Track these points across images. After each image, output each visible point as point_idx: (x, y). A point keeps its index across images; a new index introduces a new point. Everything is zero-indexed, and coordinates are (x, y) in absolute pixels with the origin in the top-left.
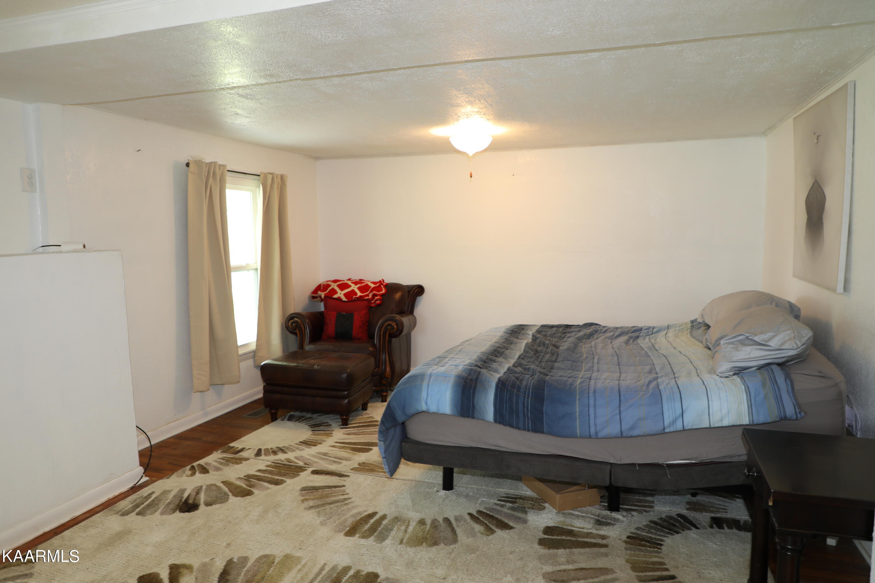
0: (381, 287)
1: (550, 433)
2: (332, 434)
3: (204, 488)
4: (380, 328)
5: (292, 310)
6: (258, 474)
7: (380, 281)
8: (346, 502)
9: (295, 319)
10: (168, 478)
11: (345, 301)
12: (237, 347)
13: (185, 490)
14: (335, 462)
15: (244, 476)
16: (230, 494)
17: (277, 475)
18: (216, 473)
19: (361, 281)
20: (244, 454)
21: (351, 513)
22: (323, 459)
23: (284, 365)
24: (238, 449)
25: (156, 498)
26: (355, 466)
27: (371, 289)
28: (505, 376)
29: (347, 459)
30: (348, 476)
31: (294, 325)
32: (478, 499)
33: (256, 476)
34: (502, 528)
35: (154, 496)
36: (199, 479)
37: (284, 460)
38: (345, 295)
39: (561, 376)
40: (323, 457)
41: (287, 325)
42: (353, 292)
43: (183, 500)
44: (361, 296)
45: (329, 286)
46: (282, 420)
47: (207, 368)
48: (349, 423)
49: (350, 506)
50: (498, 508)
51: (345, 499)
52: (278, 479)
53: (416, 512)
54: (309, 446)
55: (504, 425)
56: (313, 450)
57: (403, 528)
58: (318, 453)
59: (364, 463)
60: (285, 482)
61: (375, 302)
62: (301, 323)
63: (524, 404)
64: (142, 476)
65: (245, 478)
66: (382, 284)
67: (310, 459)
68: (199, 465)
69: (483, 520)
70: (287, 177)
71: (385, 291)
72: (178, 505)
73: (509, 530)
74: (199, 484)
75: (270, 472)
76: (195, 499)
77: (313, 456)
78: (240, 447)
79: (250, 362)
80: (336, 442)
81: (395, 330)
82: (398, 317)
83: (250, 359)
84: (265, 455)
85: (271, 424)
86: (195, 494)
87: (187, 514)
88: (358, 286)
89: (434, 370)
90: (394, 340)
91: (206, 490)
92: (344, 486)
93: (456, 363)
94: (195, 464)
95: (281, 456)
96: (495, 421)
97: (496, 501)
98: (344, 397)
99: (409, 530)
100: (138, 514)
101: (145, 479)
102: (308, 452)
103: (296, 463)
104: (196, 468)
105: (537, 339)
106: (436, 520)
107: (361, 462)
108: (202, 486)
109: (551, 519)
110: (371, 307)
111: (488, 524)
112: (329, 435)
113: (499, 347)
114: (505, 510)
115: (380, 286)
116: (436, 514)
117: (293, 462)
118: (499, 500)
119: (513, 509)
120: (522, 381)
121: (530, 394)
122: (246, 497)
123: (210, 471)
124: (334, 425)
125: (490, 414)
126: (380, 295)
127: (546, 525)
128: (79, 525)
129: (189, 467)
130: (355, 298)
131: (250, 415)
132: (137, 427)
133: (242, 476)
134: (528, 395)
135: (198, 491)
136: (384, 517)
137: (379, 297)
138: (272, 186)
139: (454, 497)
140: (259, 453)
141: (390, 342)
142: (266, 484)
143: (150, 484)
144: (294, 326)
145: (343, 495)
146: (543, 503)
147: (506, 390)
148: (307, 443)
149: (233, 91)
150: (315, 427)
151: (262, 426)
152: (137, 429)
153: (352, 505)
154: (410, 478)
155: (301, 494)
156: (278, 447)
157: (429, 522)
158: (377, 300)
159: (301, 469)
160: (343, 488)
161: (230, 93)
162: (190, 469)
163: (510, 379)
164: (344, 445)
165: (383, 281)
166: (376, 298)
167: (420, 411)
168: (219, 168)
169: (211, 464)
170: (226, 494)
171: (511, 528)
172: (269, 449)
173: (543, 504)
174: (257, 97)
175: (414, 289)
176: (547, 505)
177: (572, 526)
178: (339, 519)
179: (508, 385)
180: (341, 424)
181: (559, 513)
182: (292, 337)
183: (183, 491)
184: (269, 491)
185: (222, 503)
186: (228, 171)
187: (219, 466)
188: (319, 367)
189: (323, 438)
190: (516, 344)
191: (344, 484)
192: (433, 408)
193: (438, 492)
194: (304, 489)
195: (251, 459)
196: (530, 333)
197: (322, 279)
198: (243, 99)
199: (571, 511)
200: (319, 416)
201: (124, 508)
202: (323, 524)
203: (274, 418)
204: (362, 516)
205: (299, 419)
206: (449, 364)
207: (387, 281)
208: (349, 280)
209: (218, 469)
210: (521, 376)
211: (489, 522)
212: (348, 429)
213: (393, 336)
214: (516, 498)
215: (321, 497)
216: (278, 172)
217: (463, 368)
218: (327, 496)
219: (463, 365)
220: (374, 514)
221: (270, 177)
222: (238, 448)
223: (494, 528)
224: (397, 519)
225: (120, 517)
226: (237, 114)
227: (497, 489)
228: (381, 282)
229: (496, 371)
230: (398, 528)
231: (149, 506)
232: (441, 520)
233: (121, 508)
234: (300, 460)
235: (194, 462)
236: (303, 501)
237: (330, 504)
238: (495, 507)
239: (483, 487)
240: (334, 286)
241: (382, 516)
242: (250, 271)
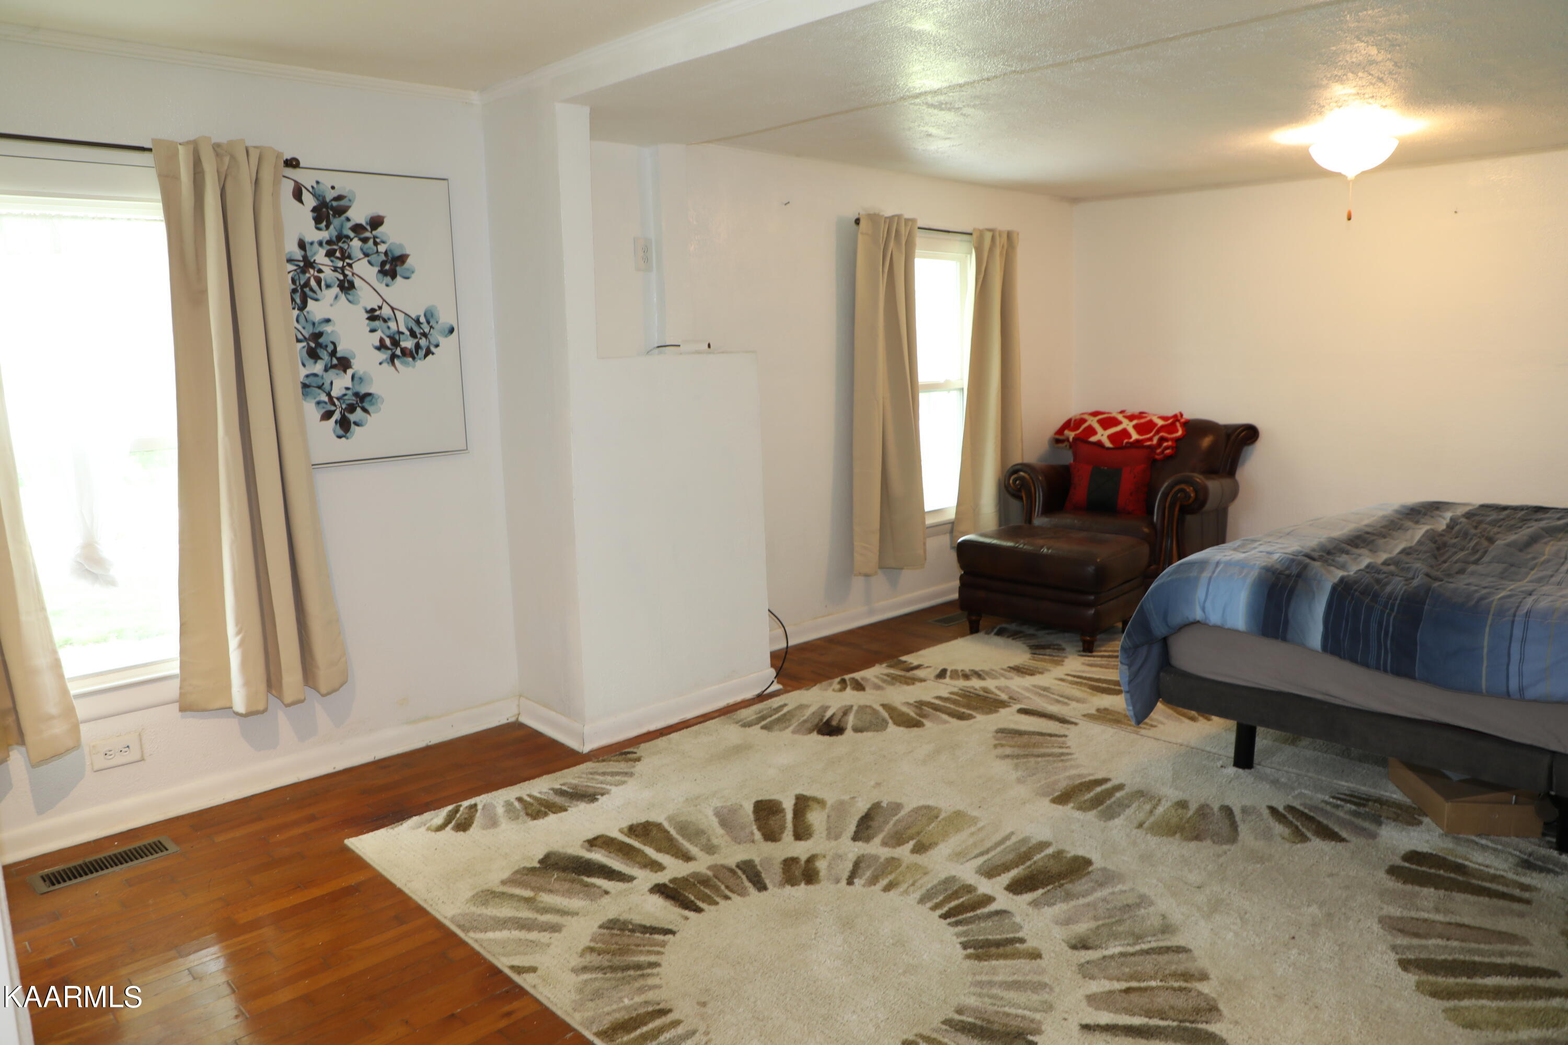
0: (1176, 426)
1: (1427, 681)
2: (1063, 661)
3: (855, 708)
4: (1165, 495)
5: (1017, 458)
6: (937, 702)
7: (1175, 416)
8: (1062, 758)
9: (1022, 473)
10: (808, 689)
11: (1108, 449)
12: (923, 513)
13: (827, 708)
14: (1058, 701)
15: (916, 702)
16: (890, 721)
17: (963, 706)
18: (874, 692)
19: (1141, 415)
20: (919, 673)
21: (1067, 774)
22: (1040, 695)
23: (993, 544)
24: (912, 666)
25: (788, 712)
26: (1090, 712)
27: (1156, 428)
28: (1356, 575)
29: (1078, 700)
30: (1076, 724)
31: (1017, 482)
32: (1293, 789)
33: (932, 704)
34: (1325, 837)
35: (785, 710)
36: (850, 697)
37: (978, 688)
38: (1110, 437)
39: (1468, 584)
40: (1042, 692)
41: (1006, 483)
42: (1125, 433)
43: (825, 720)
44: (1137, 441)
45: (1084, 421)
46: (988, 633)
47: (875, 539)
48: (1094, 649)
49: (1068, 764)
50: (1328, 808)
51: (1062, 754)
52: (964, 713)
53: (1176, 789)
54: (1021, 675)
55: (1340, 657)
56: (1028, 681)
57: (1148, 807)
58: (1034, 686)
59: (1106, 710)
60: (975, 717)
61: (1163, 452)
62: (1031, 481)
63: (1380, 624)
64: (773, 682)
65: (916, 704)
66: (1178, 420)
67: (1019, 693)
68: (853, 679)
69: (1294, 821)
70: (1018, 234)
71: (1183, 433)
72: (817, 725)
73: (1336, 841)
74: (848, 703)
75: (955, 702)
76: (840, 721)
77: (1027, 689)
78: (916, 663)
79: (945, 540)
80: (1068, 675)
81: (1191, 500)
82: (1198, 478)
83: (945, 534)
84: (952, 677)
85: (969, 637)
86: (842, 714)
87: (827, 738)
88: (1135, 422)
89: (1225, 556)
90: (1189, 518)
91: (857, 712)
92: (1065, 736)
93: (1269, 549)
94: (847, 677)
95: (975, 683)
96: (1325, 648)
97: (1327, 798)
98: (1089, 605)
99: (1157, 811)
100: (762, 728)
101: (776, 687)
102: (1018, 683)
103: (996, 695)
104: (848, 683)
105: (1457, 525)
106: (1208, 805)
107: (1102, 707)
108: (851, 707)
109: (1427, 841)
110: (1154, 461)
111: (1300, 827)
112: (1059, 663)
113: (1368, 533)
114: (1341, 813)
115: (1173, 424)
116: (1211, 798)
117: (993, 693)
118: (1334, 797)
119: (1356, 814)
120: (1387, 584)
121: (1396, 608)
122: (912, 729)
123: (867, 689)
124: (1069, 648)
125: (1315, 635)
126: (1172, 439)
127: (1413, 848)
128: (689, 729)
129: (838, 679)
130: (1127, 443)
131: (940, 621)
132: (769, 610)
133: (912, 701)
134: (1392, 610)
135: (846, 711)
136: (1120, 787)
137: (1170, 443)
138: (991, 250)
139: (1250, 780)
140: (942, 674)
141: (1181, 521)
142: (945, 717)
143: (782, 694)
144: (1018, 484)
145: (1060, 747)
146: (1419, 815)
147: (1350, 597)
148: (1019, 670)
149: (918, 100)
150: (1037, 649)
151: (955, 638)
152: (769, 615)
153: (1072, 763)
154: (1180, 741)
155: (994, 737)
156: (972, 670)
157: (1193, 807)
158: (1167, 448)
159: (1003, 704)
160: (1063, 739)
161: (914, 104)
162: (839, 683)
163: (1363, 580)
164: (1080, 680)
165: (1182, 415)
166: (1165, 444)
167: (1191, 619)
168: (906, 225)
169: (869, 679)
170: (884, 720)
171: (1342, 840)
172: (959, 671)
173: (1421, 818)
174: (957, 106)
175: (1238, 431)
176: (1426, 820)
177: (1467, 859)
178: (1046, 779)
179: (1356, 590)
180: (1082, 649)
181: (1446, 836)
182: (1015, 504)
183: (825, 708)
184: (947, 725)
185: (878, 731)
186: (919, 228)
187: (880, 683)
188: (1050, 551)
189: (1048, 666)
190: (1408, 530)
191: (1066, 733)
192: (1215, 618)
193: (1223, 769)
194: (1001, 731)
195: (930, 680)
196: (1448, 515)
197: (1073, 411)
198: (936, 111)
199: (1474, 838)
200: (1048, 634)
201: (746, 719)
202: (1019, 781)
203: (974, 629)
204: (1084, 780)
205: (1015, 635)
206: (1257, 550)
207: (1189, 415)
208: (1122, 412)
209: (878, 687)
210: (1386, 577)
211: (1303, 825)
212: (1092, 659)
213: (1186, 510)
214: (1368, 800)
215: (1025, 746)
216: (1002, 225)
217: (1280, 557)
218: (1034, 745)
219: (1281, 553)
220: (1106, 780)
221: (988, 236)
222: (911, 663)
223: (1309, 834)
224: (1140, 794)
225: (740, 727)
226: (930, 135)
227: (1335, 781)
228: (1176, 418)
229: (1343, 567)
230: (1139, 805)
231: (778, 720)
232: (1216, 808)
233: (742, 717)
234: (1003, 692)
235: (847, 674)
236: (996, 746)
237: (1038, 756)
238: (1323, 805)
239: (1310, 774)
240: (1093, 422)
241: (1115, 786)
242: (951, 392)
